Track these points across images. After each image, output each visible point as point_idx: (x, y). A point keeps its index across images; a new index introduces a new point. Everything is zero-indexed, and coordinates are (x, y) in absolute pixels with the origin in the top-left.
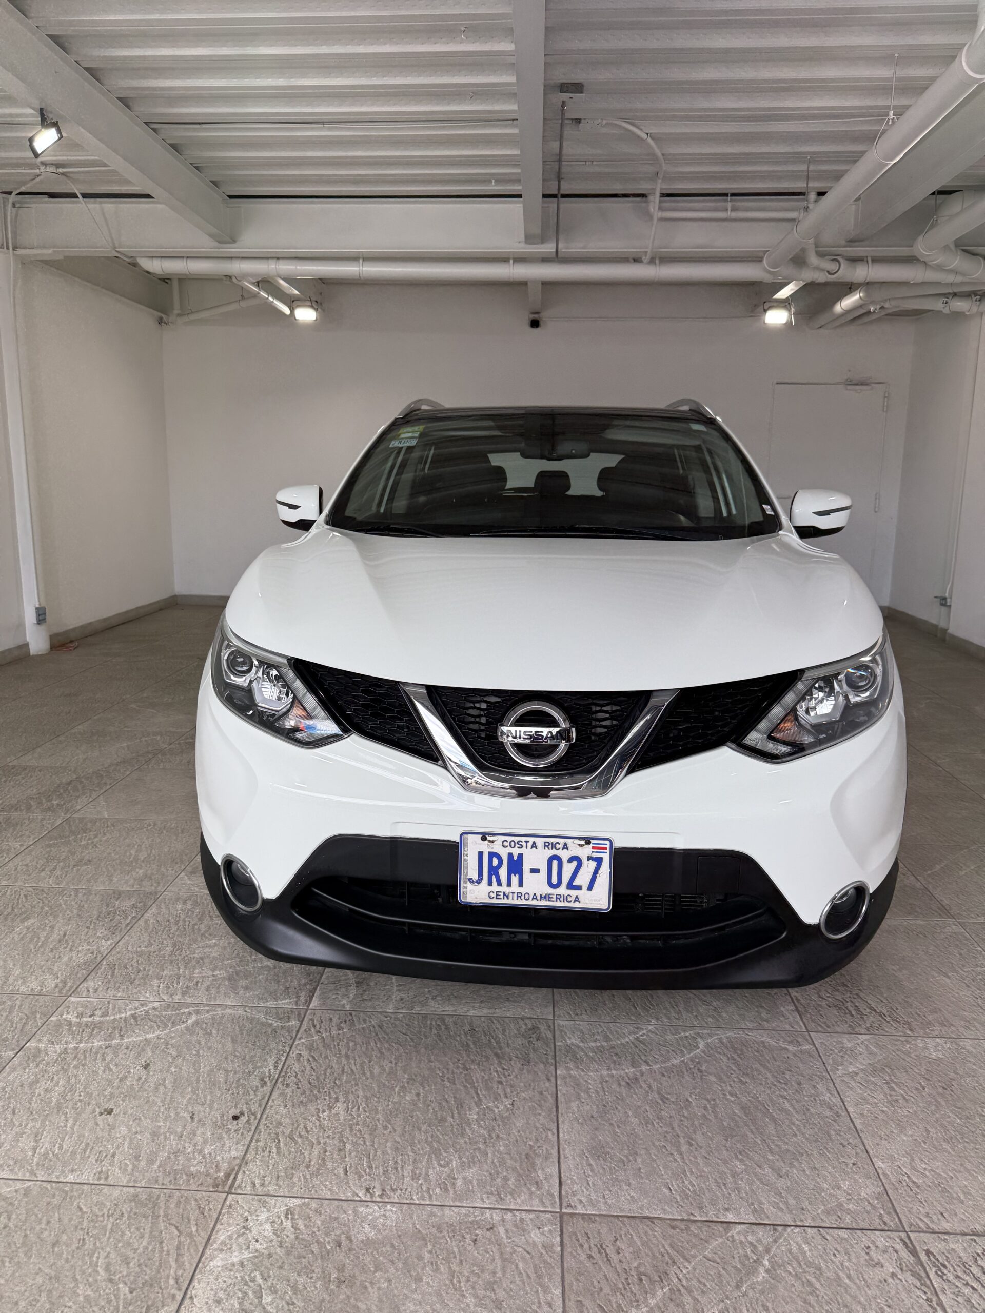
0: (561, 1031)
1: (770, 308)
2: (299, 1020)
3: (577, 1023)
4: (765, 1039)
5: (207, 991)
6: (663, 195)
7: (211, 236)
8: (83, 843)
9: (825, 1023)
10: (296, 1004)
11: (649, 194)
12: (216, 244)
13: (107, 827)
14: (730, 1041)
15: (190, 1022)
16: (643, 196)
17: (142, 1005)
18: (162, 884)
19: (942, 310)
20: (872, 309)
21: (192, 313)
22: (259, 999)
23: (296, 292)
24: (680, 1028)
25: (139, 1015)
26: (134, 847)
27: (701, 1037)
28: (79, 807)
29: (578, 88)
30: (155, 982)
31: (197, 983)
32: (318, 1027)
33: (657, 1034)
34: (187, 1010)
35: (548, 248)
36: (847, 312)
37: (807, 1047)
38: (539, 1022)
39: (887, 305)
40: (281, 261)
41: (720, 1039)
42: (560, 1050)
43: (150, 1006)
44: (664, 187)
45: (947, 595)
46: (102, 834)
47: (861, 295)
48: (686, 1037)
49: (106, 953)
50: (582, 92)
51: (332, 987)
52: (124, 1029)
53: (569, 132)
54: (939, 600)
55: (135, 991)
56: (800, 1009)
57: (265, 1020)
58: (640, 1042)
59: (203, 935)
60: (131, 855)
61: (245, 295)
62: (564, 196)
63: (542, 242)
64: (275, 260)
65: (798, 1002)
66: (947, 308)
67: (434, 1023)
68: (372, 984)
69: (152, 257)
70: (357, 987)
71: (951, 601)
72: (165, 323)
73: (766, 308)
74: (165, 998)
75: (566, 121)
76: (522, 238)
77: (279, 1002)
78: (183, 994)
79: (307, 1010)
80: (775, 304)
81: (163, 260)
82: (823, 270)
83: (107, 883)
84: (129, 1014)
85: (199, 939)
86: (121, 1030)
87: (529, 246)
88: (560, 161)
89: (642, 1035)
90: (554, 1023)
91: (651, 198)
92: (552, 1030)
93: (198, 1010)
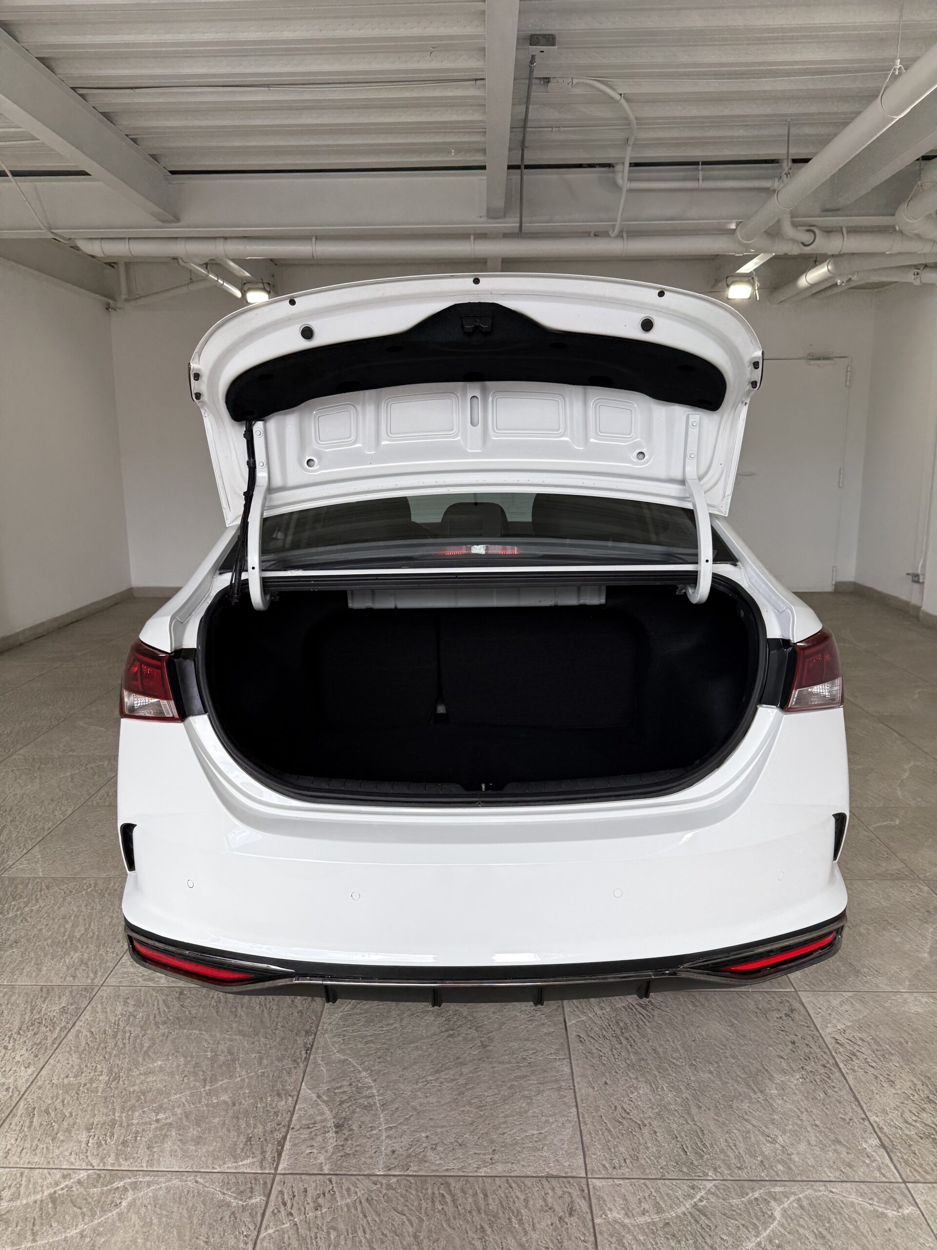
0: (599, 1198)
1: (733, 282)
2: (265, 1196)
3: (617, 1182)
4: (853, 1198)
5: (148, 1148)
6: (631, 165)
7: (153, 214)
8: (11, 915)
9: (921, 1166)
10: (262, 1167)
11: (617, 164)
12: (159, 223)
13: (41, 891)
14: (811, 1204)
15: (124, 1204)
16: (609, 165)
17: (64, 1177)
18: (99, 974)
19: (913, 281)
20: (839, 282)
21: (140, 297)
22: (216, 1158)
23: (247, 274)
24: (746, 1184)
25: (59, 1195)
26: (70, 917)
27: (775, 1199)
28: (10, 863)
29: (550, 40)
30: (83, 1137)
31: (137, 1133)
32: (289, 1204)
33: (718, 1197)
34: (122, 1184)
35: (511, 223)
36: (812, 286)
37: (908, 1210)
38: (569, 1182)
39: (855, 278)
40: (229, 241)
41: (799, 1200)
42: (601, 1233)
43: (75, 1177)
44: (634, 155)
45: (919, 572)
46: (34, 902)
47: (829, 267)
48: (756, 1199)
49: (24, 1089)
50: (554, 45)
51: (305, 1134)
52: (38, 1222)
53: (537, 92)
54: (910, 577)
55: (57, 1152)
56: (886, 1144)
57: (221, 1197)
58: (702, 1212)
59: (146, 1052)
60: (65, 932)
61: (193, 278)
62: (528, 167)
63: (504, 217)
64: (222, 240)
65: (882, 1132)
66: (918, 280)
67: (436, 1192)
68: (355, 1127)
69: (91, 239)
70: (336, 1132)
71: (924, 578)
72: (113, 309)
73: (729, 283)
74: (95, 1162)
75: (534, 81)
76: (484, 213)
77: (240, 1163)
78: (117, 1156)
79: (275, 1175)
80: (737, 279)
81: (103, 241)
82: (797, 242)
83: (34, 974)
84: (46, 1193)
85: (140, 1060)
86: (34, 1225)
87: (490, 220)
88: (524, 127)
89: (701, 1200)
90: (588, 1185)
91: (618, 168)
92: (587, 1196)
93: (136, 1183)
